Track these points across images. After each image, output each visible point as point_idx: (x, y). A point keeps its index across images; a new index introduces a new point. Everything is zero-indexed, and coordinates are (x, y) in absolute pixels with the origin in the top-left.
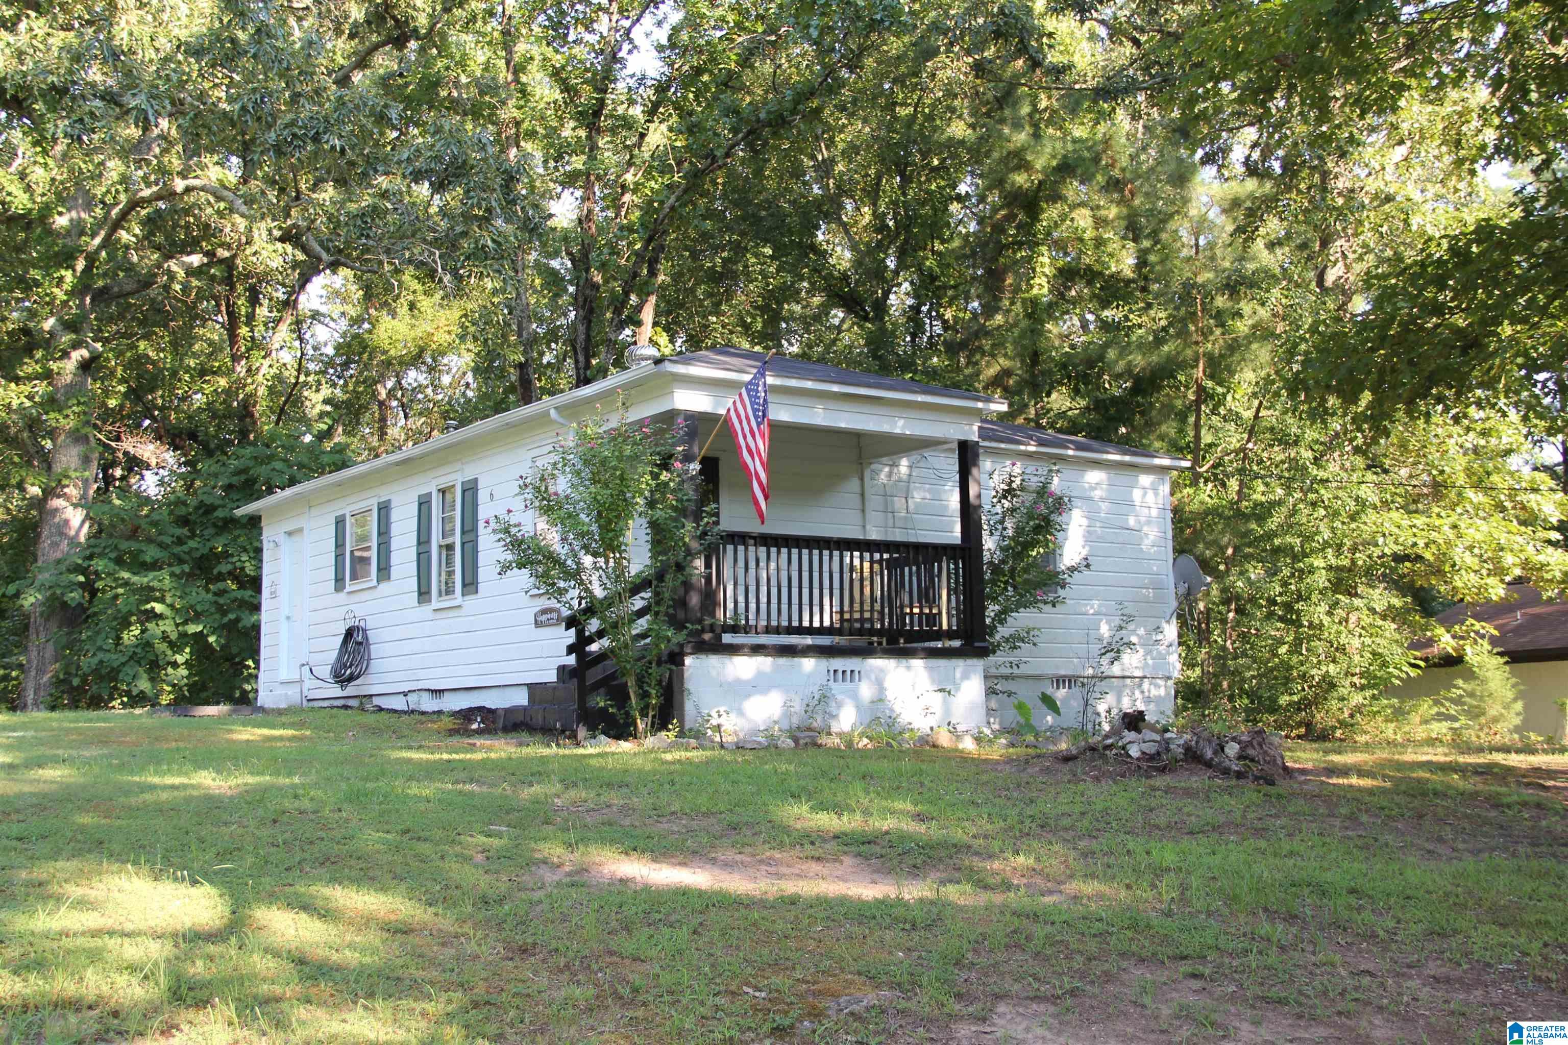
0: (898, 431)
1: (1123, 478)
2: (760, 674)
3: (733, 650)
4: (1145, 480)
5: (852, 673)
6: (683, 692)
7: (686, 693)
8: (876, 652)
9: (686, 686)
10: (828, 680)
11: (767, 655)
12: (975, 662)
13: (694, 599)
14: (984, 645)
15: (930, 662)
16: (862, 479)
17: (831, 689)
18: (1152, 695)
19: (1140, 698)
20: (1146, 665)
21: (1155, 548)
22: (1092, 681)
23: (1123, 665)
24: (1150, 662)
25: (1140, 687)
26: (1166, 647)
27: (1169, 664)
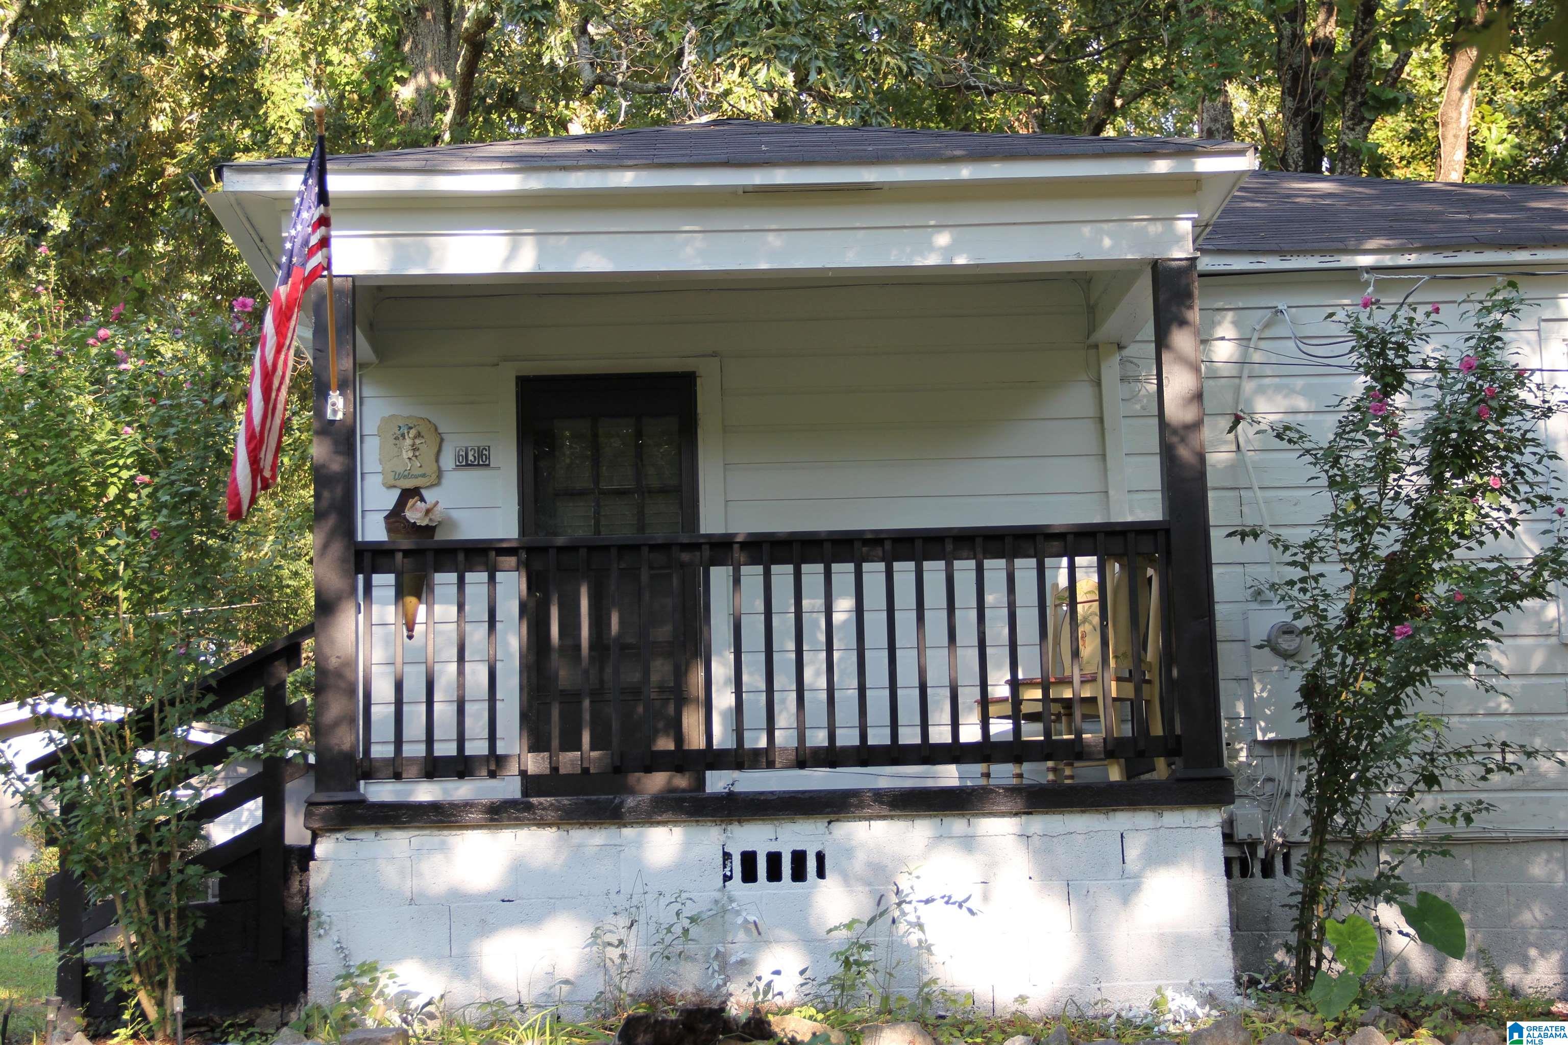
2: (519, 869)
3: (440, 816)
5: (799, 858)
6: (306, 920)
7: (312, 923)
8: (861, 806)
9: (313, 905)
10: (727, 878)
11: (542, 823)
12: (1191, 817)
13: (335, 708)
14: (1215, 772)
15: (1038, 824)
16: (1099, 384)
17: (731, 900)
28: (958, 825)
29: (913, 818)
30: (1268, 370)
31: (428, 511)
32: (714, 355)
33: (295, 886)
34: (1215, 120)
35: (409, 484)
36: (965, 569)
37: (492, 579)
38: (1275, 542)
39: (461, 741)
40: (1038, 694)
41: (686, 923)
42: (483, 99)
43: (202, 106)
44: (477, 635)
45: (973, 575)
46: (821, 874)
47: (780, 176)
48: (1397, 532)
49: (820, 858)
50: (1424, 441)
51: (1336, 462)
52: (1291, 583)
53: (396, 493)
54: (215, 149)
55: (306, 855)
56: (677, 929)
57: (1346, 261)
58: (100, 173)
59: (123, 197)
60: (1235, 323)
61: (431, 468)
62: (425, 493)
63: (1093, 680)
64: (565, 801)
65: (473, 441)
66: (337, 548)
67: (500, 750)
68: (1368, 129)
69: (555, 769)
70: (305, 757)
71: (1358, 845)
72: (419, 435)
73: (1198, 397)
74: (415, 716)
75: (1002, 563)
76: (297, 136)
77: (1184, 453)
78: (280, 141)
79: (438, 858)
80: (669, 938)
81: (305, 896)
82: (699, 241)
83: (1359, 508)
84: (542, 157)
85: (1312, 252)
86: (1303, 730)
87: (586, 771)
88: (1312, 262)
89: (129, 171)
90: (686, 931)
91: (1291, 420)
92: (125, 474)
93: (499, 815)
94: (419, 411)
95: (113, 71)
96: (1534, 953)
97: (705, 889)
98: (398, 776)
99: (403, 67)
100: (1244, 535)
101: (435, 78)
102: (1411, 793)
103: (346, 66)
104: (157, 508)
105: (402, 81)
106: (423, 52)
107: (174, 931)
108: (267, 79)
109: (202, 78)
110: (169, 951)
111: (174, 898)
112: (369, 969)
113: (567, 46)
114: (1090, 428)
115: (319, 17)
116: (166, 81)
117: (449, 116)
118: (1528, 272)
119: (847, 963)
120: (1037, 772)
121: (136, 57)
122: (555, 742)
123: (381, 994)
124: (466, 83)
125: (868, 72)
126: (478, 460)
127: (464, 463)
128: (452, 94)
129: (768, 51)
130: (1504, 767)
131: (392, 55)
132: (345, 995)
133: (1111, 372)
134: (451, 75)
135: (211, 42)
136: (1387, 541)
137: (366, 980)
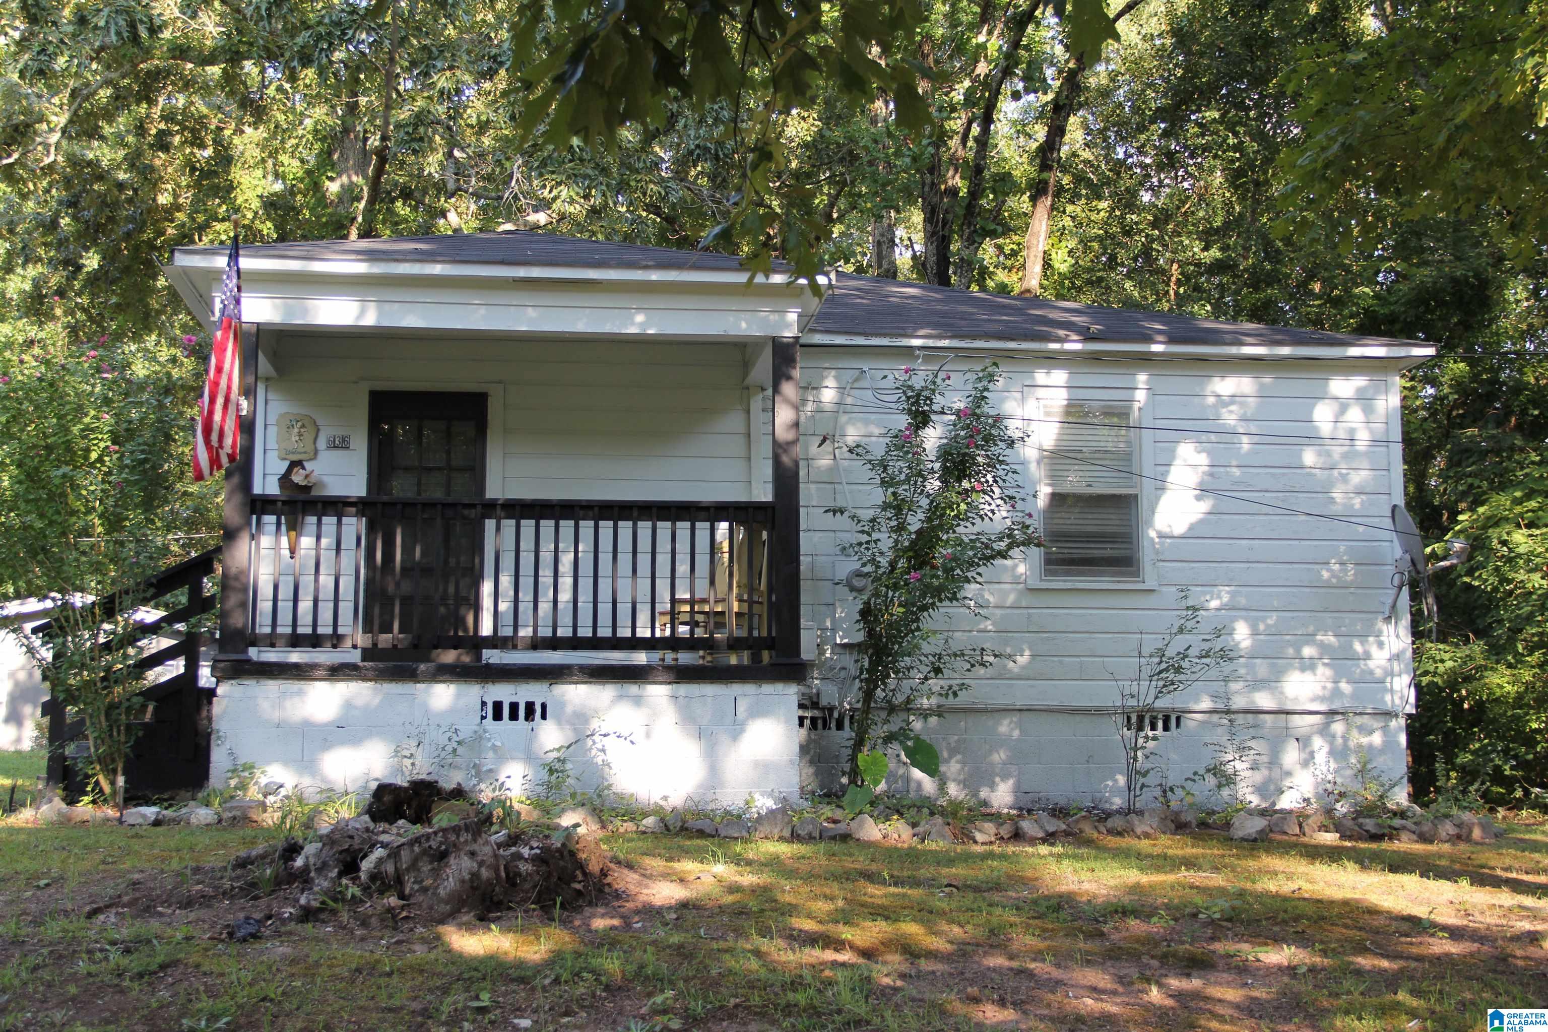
3: (299, 672)
5: (530, 707)
6: (209, 734)
7: (213, 737)
8: (571, 674)
9: (215, 726)
10: (483, 718)
11: (365, 679)
12: (779, 688)
13: (233, 600)
14: (794, 661)
15: (684, 689)
16: (748, 412)
17: (485, 731)
18: (1352, 744)
19: (1326, 749)
20: (1336, 693)
21: (1364, 497)
22: (1215, 718)
23: (1282, 693)
24: (1345, 687)
25: (1324, 731)
26: (1383, 663)
27: (1392, 691)
28: (633, 689)
29: (604, 684)
30: (856, 409)
31: (307, 476)
32: (500, 382)
33: (204, 713)
34: (882, 235)
35: (295, 458)
36: (644, 527)
37: (339, 522)
38: (853, 517)
39: (315, 625)
40: (687, 608)
41: (455, 745)
42: (389, 193)
43: (194, 187)
44: (328, 557)
45: (650, 532)
46: (544, 717)
47: (536, 272)
48: (921, 516)
49: (544, 707)
50: (938, 458)
51: (885, 468)
52: (860, 544)
53: (286, 464)
54: (201, 218)
55: (211, 693)
56: (449, 749)
57: (906, 342)
58: (121, 231)
59: (137, 248)
60: (837, 378)
61: (310, 448)
62: (306, 464)
63: (723, 600)
64: (381, 665)
65: (341, 432)
66: (238, 498)
67: (340, 631)
68: (977, 249)
69: (375, 645)
70: (213, 634)
71: (892, 709)
72: (303, 426)
73: (796, 425)
74: (285, 607)
75: (668, 524)
76: (256, 213)
77: (785, 459)
78: (244, 216)
79: (296, 700)
80: (443, 754)
81: (210, 719)
82: (483, 311)
83: (896, 499)
84: (384, 252)
85: (885, 335)
86: (860, 637)
87: (395, 646)
88: (885, 342)
89: (141, 230)
90: (455, 750)
91: (863, 441)
92: (102, 445)
93: (337, 672)
94: (304, 411)
95: (133, 161)
96: (997, 779)
97: (468, 726)
98: (273, 645)
99: (332, 170)
100: (835, 512)
101: (355, 178)
102: (926, 678)
103: (292, 166)
104: (122, 468)
105: (331, 179)
106: (347, 160)
107: (123, 738)
108: (237, 174)
109: (193, 169)
110: (119, 750)
111: (123, 717)
112: (250, 767)
113: (441, 164)
114: (741, 440)
115: (274, 136)
116: (170, 170)
117: (362, 205)
118: (1010, 356)
119: (551, 771)
120: (685, 658)
121: (149, 153)
122: (376, 627)
123: (256, 783)
124: (375, 184)
125: (639, 194)
126: (341, 444)
127: (333, 446)
128: (365, 189)
129: (569, 177)
130: (983, 664)
131: (326, 162)
132: (233, 783)
133: (757, 403)
134: (365, 177)
135: (202, 146)
136: (915, 522)
137: (246, 774)
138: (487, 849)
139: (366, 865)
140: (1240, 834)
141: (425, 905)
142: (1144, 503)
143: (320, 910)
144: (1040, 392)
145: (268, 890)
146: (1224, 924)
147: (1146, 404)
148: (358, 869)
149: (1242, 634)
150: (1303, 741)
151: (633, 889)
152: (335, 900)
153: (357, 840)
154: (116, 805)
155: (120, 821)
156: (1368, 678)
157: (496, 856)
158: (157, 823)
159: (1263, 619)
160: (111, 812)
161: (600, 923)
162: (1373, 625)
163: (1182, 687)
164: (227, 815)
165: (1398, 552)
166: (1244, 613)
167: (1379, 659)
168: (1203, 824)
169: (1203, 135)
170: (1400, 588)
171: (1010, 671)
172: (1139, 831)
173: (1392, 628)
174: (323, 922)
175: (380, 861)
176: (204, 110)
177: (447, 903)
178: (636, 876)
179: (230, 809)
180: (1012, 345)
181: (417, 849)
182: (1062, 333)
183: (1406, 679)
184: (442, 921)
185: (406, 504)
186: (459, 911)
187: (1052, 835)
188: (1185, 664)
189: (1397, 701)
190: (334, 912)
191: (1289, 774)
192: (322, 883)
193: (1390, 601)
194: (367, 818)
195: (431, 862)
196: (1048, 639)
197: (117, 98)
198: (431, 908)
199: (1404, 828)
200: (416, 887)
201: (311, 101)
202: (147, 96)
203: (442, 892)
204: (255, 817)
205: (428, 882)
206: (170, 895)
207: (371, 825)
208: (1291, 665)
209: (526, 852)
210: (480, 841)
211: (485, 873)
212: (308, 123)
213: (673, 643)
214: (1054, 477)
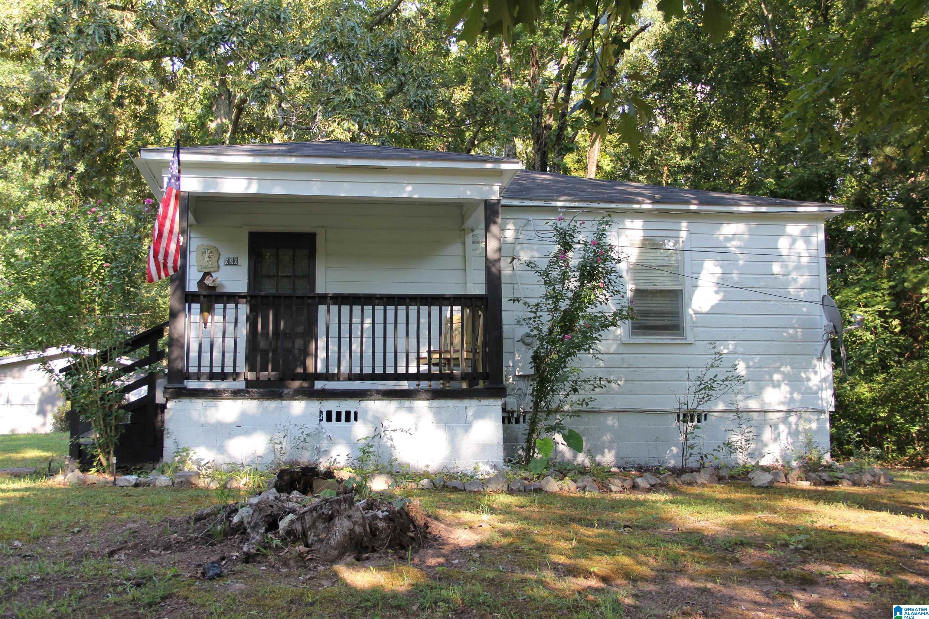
0: (405, 195)
1: (768, 228)
2: (243, 415)
3: (214, 394)
4: (794, 229)
5: (348, 414)
6: (163, 431)
7: (165, 432)
8: (371, 395)
9: (166, 426)
10: (321, 420)
11: (252, 398)
12: (491, 402)
13: (176, 353)
14: (500, 386)
15: (436, 403)
16: (464, 243)
17: (322, 428)
18: (801, 428)
19: (786, 431)
20: (792, 400)
21: (806, 291)
22: (726, 415)
23: (763, 400)
24: (796, 396)
25: (785, 420)
26: (817, 383)
27: (822, 399)
28: (407, 403)
29: (390, 400)
30: (525, 242)
31: (214, 281)
32: (323, 227)
33: (159, 418)
34: (510, 151)
35: (207, 270)
36: (413, 309)
37: (236, 307)
38: (525, 304)
39: (223, 367)
40: (438, 356)
41: (305, 436)
42: (242, 129)
43: (136, 127)
44: (230, 328)
46: (356, 419)
47: (350, 162)
48: (568, 302)
49: (356, 414)
50: (578, 269)
51: (547, 276)
52: (530, 319)
53: (201, 274)
55: (163, 407)
56: (302, 439)
57: (553, 204)
58: (96, 151)
59: (105, 160)
60: (515, 224)
61: (215, 265)
62: (213, 274)
63: (458, 352)
64: (261, 390)
65: (232, 256)
66: (179, 293)
67: (238, 370)
68: (563, 158)
69: (258, 378)
70: (165, 371)
71: (549, 413)
72: (211, 252)
73: (500, 250)
74: (206, 358)
75: (426, 308)
76: (171, 139)
77: (494, 270)
78: (165, 141)
79: (213, 410)
80: (298, 442)
81: (163, 422)
82: (319, 184)
83: (555, 292)
84: (262, 151)
85: (541, 200)
86: (532, 372)
87: (269, 379)
88: (542, 203)
89: (107, 151)
90: (305, 439)
91: (532, 260)
92: (99, 263)
93: (236, 394)
94: (212, 243)
95: (103, 113)
96: (606, 451)
97: (313, 424)
98: (199, 379)
99: (212, 116)
100: (514, 301)
101: (224, 120)
102: (568, 395)
103: (191, 114)
104: (112, 276)
105: (212, 121)
106: (220, 111)
107: (113, 433)
108: (161, 118)
109: (136, 117)
110: (111, 441)
111: (113, 421)
112: (186, 450)
113: (274, 111)
114: (461, 260)
115: (181, 96)
116: (123, 117)
117: (229, 135)
118: (615, 211)
119: (364, 452)
120: (436, 385)
121: (112, 108)
122: (258, 368)
123: (190, 459)
124: (236, 123)
125: (385, 126)
126: (233, 262)
127: (228, 263)
128: (230, 127)
129: (348, 116)
130: (600, 386)
131: (208, 111)
132: (177, 459)
133: (469, 239)
134: (230, 120)
135: (141, 104)
136: (564, 305)
137: (185, 454)
138: (358, 514)
139: (283, 524)
140: (758, 483)
141: (322, 551)
142: (686, 295)
143: (256, 555)
144: (628, 232)
145: (220, 539)
146: (806, 551)
147: (687, 238)
148: (277, 527)
149: (741, 369)
150: (775, 427)
151: (444, 535)
152: (265, 548)
153: (275, 508)
154: (111, 473)
155: (114, 483)
156: (809, 391)
157: (363, 518)
158: (137, 485)
159: (752, 359)
160: (108, 477)
161: (432, 561)
162: (810, 363)
163: (713, 398)
164: (177, 480)
165: (825, 322)
166: (741, 356)
167: (815, 380)
168: (732, 477)
169: (681, 98)
170: (827, 342)
171: (613, 389)
172: (699, 481)
173: (821, 363)
174: (259, 562)
175: (292, 522)
176: (142, 85)
177: (336, 549)
178: (442, 526)
179: (180, 477)
180: (613, 206)
181: (314, 514)
182: (640, 199)
183: (830, 392)
184: (334, 561)
185: (276, 297)
186: (344, 554)
187: (653, 486)
188: (714, 385)
189: (825, 404)
190: (265, 556)
191: (766, 445)
192: (256, 537)
193: (821, 348)
194: (274, 490)
195: (324, 523)
196: (633, 371)
197: (95, 79)
198: (326, 553)
199: (843, 478)
200: (315, 539)
201: (202, 78)
202: (111, 78)
203: (332, 542)
204: (194, 482)
205: (323, 536)
206: (157, 542)
207: (278, 495)
208: (768, 385)
209: (380, 514)
210: (353, 509)
211: (358, 529)
212: (201, 90)
213: (428, 376)
214: (635, 280)
